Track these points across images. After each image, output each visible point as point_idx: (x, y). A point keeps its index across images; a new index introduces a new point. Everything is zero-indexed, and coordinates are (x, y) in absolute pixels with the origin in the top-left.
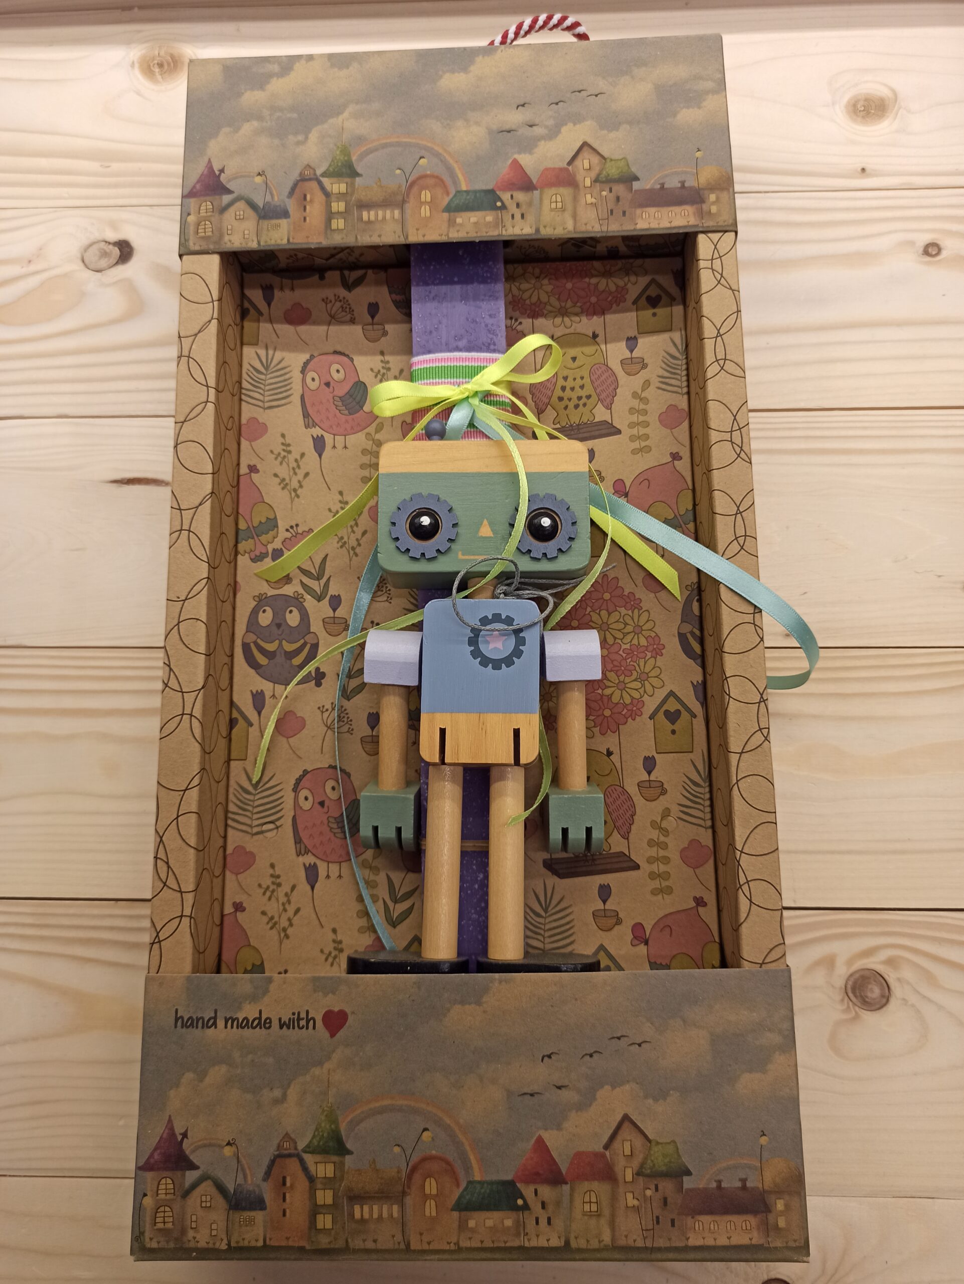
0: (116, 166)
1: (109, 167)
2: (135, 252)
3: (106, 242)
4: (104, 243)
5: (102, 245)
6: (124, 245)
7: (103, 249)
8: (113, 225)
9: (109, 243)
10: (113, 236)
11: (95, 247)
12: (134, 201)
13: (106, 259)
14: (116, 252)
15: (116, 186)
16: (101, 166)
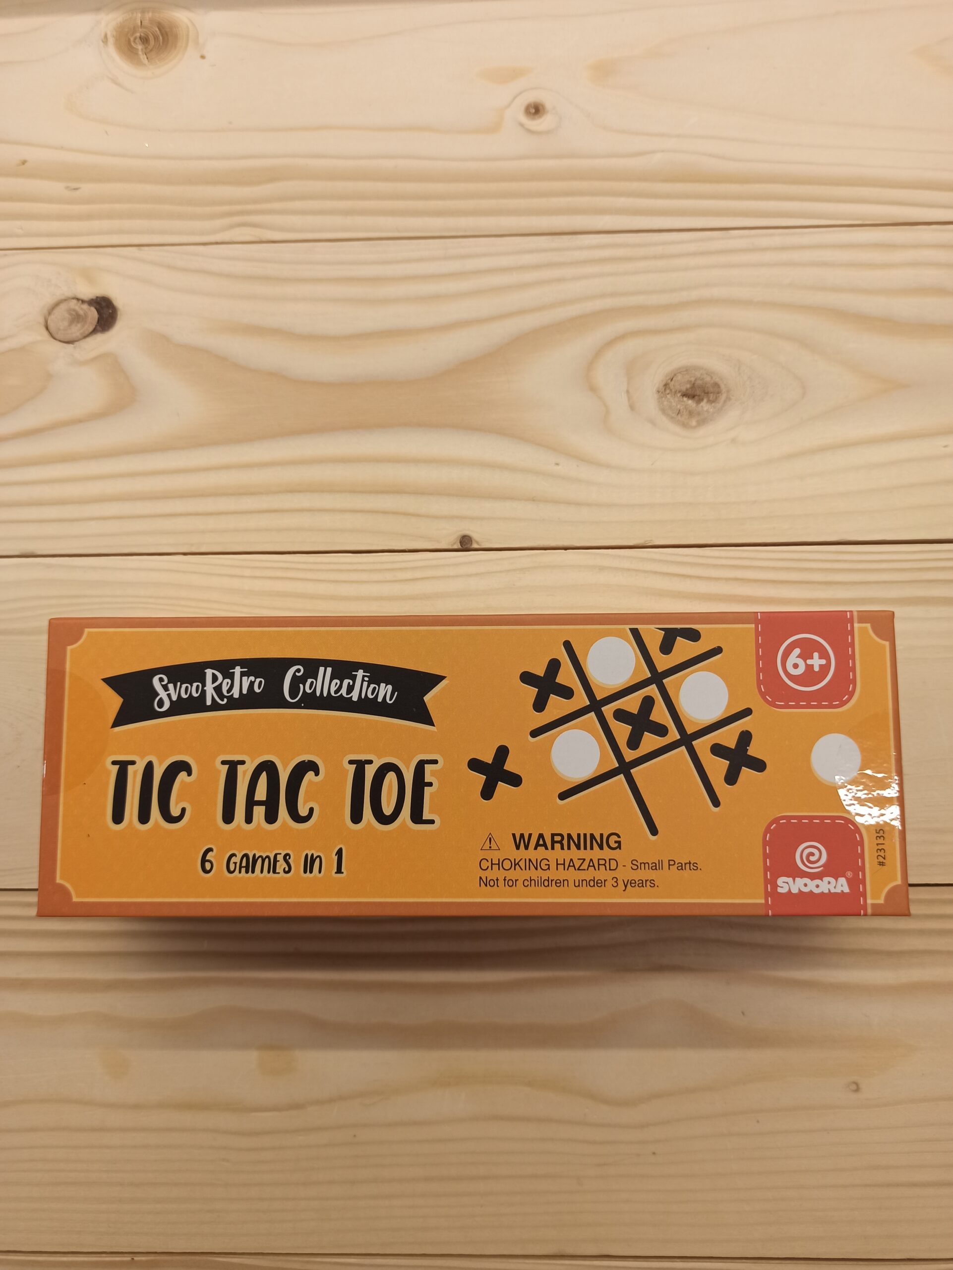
0: (87, 189)
1: (76, 189)
2: (119, 313)
3: (78, 299)
4: (75, 301)
5: (73, 304)
6: (104, 304)
7: (74, 310)
8: (87, 274)
9: (83, 302)
10: (88, 292)
11: (63, 307)
12: (115, 240)
13: (79, 325)
14: (93, 314)
15: (89, 217)
16: (67, 188)
